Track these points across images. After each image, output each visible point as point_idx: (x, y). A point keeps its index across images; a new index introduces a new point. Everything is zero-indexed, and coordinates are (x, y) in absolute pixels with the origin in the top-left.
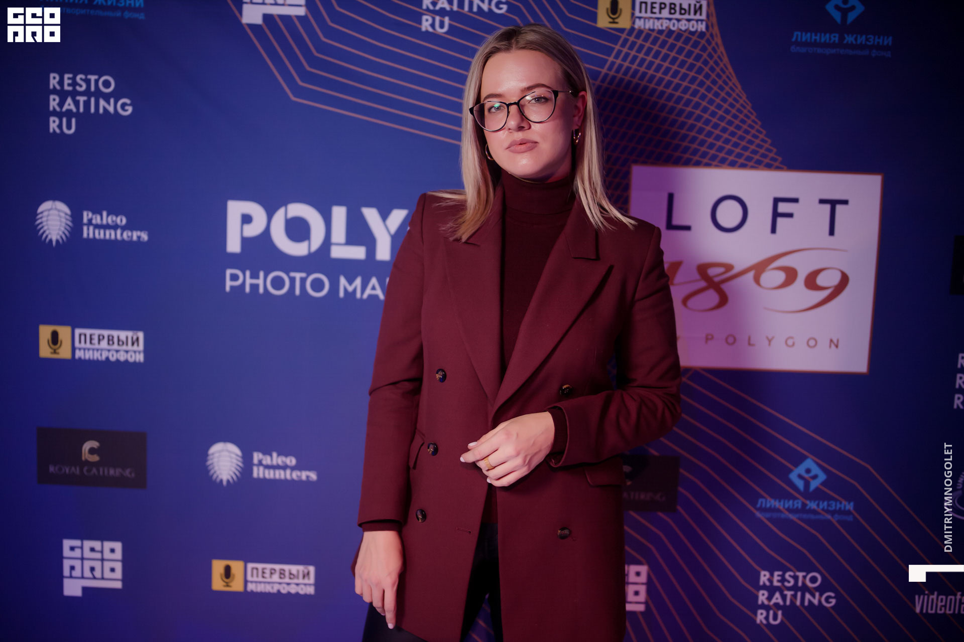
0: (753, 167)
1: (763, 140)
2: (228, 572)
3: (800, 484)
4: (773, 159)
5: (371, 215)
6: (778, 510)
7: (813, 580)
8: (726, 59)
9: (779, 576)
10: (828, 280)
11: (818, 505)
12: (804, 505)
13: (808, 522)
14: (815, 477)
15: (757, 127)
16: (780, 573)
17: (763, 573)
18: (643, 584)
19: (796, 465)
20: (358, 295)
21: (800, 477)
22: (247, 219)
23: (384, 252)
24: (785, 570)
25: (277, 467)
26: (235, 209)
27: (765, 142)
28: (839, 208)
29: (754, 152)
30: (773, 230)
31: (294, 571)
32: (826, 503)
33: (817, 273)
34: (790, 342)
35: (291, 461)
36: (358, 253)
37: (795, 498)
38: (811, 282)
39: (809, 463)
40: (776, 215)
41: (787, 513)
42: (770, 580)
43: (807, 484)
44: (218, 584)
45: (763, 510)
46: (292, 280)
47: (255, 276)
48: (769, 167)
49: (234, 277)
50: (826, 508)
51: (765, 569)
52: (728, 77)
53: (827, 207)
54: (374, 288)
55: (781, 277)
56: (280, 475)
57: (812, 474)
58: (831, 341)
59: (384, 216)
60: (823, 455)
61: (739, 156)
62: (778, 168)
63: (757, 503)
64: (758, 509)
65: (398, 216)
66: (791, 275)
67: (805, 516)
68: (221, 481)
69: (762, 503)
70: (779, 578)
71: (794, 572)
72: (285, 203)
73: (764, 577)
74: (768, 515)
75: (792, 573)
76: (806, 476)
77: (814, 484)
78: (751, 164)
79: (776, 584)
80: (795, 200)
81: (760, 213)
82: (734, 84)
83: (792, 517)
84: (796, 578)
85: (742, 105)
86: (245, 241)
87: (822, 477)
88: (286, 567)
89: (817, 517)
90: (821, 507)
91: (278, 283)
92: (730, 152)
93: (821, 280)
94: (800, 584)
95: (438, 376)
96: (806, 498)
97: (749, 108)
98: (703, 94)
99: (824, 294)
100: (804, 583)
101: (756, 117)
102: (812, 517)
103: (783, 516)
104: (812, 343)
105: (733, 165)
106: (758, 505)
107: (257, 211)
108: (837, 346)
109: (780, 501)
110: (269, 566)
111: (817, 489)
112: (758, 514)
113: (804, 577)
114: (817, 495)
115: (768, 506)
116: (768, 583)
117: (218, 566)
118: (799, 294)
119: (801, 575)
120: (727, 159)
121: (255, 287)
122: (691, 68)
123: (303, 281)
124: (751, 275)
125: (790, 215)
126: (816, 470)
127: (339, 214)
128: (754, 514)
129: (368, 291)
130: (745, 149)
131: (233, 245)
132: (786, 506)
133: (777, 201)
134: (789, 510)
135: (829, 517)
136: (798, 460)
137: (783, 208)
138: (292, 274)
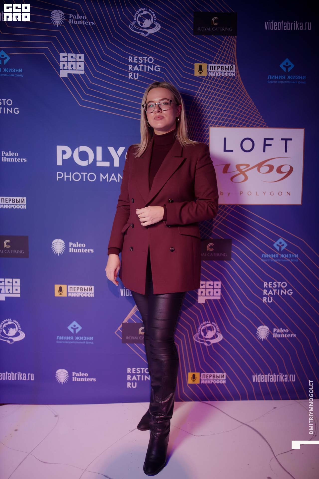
0: (255, 127)
1: (259, 116)
2: (61, 289)
3: (278, 248)
4: (263, 124)
5: (111, 149)
6: (270, 258)
7: (284, 285)
8: (243, 86)
9: (271, 284)
10: (285, 169)
11: (285, 256)
12: (279, 256)
13: (281, 262)
14: (283, 245)
15: (257, 111)
16: (271, 283)
17: (265, 283)
18: (219, 289)
19: (276, 241)
20: (107, 181)
21: (277, 245)
22: (64, 152)
23: (116, 164)
24: (273, 281)
25: (79, 248)
26: (60, 149)
27: (260, 117)
28: (288, 141)
29: (256, 121)
30: (264, 151)
31: (86, 288)
32: (287, 255)
33: (281, 166)
34: (272, 194)
35: (84, 245)
36: (107, 164)
37: (276, 254)
38: (279, 170)
39: (281, 240)
40: (265, 145)
41: (273, 259)
42: (268, 286)
43: (280, 248)
44: (57, 294)
45: (263, 258)
46: (82, 175)
47: (68, 174)
48: (262, 127)
49: (60, 175)
50: (288, 257)
51: (265, 282)
52: (244, 93)
53: (284, 141)
54: (113, 178)
55: (268, 169)
56: (79, 251)
57: (282, 244)
58: (287, 192)
59: (116, 150)
60: (286, 237)
61: (250, 123)
62: (265, 127)
63: (262, 256)
64: (262, 258)
65: (121, 150)
66: (271, 168)
67: (280, 260)
68: (57, 254)
69: (263, 256)
70: (271, 285)
71: (277, 282)
72: (78, 146)
73: (265, 284)
74: (266, 260)
75: (276, 283)
76: (280, 245)
77: (283, 248)
78: (255, 126)
79: (270, 287)
80: (272, 139)
81: (259, 145)
82: (247, 96)
83: (275, 261)
84: (277, 284)
85: (250, 103)
86: (64, 161)
87: (286, 245)
88: (83, 287)
89: (285, 260)
90: (286, 256)
91: (77, 177)
92: (247, 121)
93: (283, 169)
94: (279, 287)
95: (132, 201)
96: (280, 254)
97: (253, 104)
98: (235, 100)
99: (284, 175)
100: (280, 286)
101: (256, 108)
102: (283, 260)
103: (271, 260)
104: (280, 194)
105: (248, 126)
106: (262, 257)
107: (68, 149)
108: (290, 195)
109: (270, 255)
110: (76, 286)
111: (284, 250)
112: (262, 260)
113: (281, 284)
114: (284, 252)
115: (266, 257)
116: (267, 287)
117: (57, 287)
118: (275, 175)
119: (279, 283)
120: (246, 124)
121: (68, 178)
122: (230, 90)
123: (86, 175)
124: (256, 168)
125: (270, 145)
126: (283, 242)
127: (99, 149)
128: (261, 260)
129: (111, 179)
130: (253, 120)
131: (59, 163)
132: (273, 257)
133: (265, 139)
134: (274, 258)
135: (289, 260)
136: (276, 239)
137: (268, 142)
138: (82, 173)
